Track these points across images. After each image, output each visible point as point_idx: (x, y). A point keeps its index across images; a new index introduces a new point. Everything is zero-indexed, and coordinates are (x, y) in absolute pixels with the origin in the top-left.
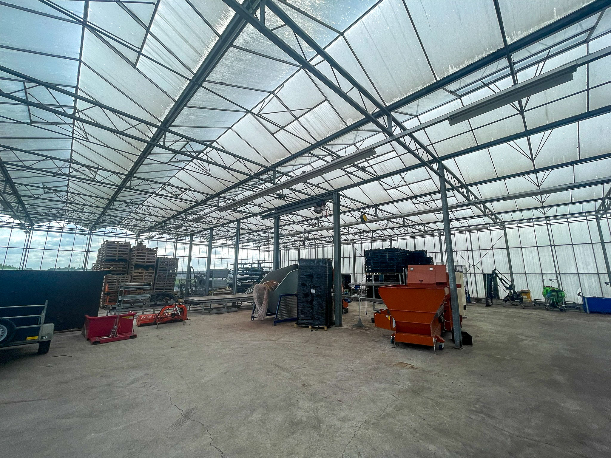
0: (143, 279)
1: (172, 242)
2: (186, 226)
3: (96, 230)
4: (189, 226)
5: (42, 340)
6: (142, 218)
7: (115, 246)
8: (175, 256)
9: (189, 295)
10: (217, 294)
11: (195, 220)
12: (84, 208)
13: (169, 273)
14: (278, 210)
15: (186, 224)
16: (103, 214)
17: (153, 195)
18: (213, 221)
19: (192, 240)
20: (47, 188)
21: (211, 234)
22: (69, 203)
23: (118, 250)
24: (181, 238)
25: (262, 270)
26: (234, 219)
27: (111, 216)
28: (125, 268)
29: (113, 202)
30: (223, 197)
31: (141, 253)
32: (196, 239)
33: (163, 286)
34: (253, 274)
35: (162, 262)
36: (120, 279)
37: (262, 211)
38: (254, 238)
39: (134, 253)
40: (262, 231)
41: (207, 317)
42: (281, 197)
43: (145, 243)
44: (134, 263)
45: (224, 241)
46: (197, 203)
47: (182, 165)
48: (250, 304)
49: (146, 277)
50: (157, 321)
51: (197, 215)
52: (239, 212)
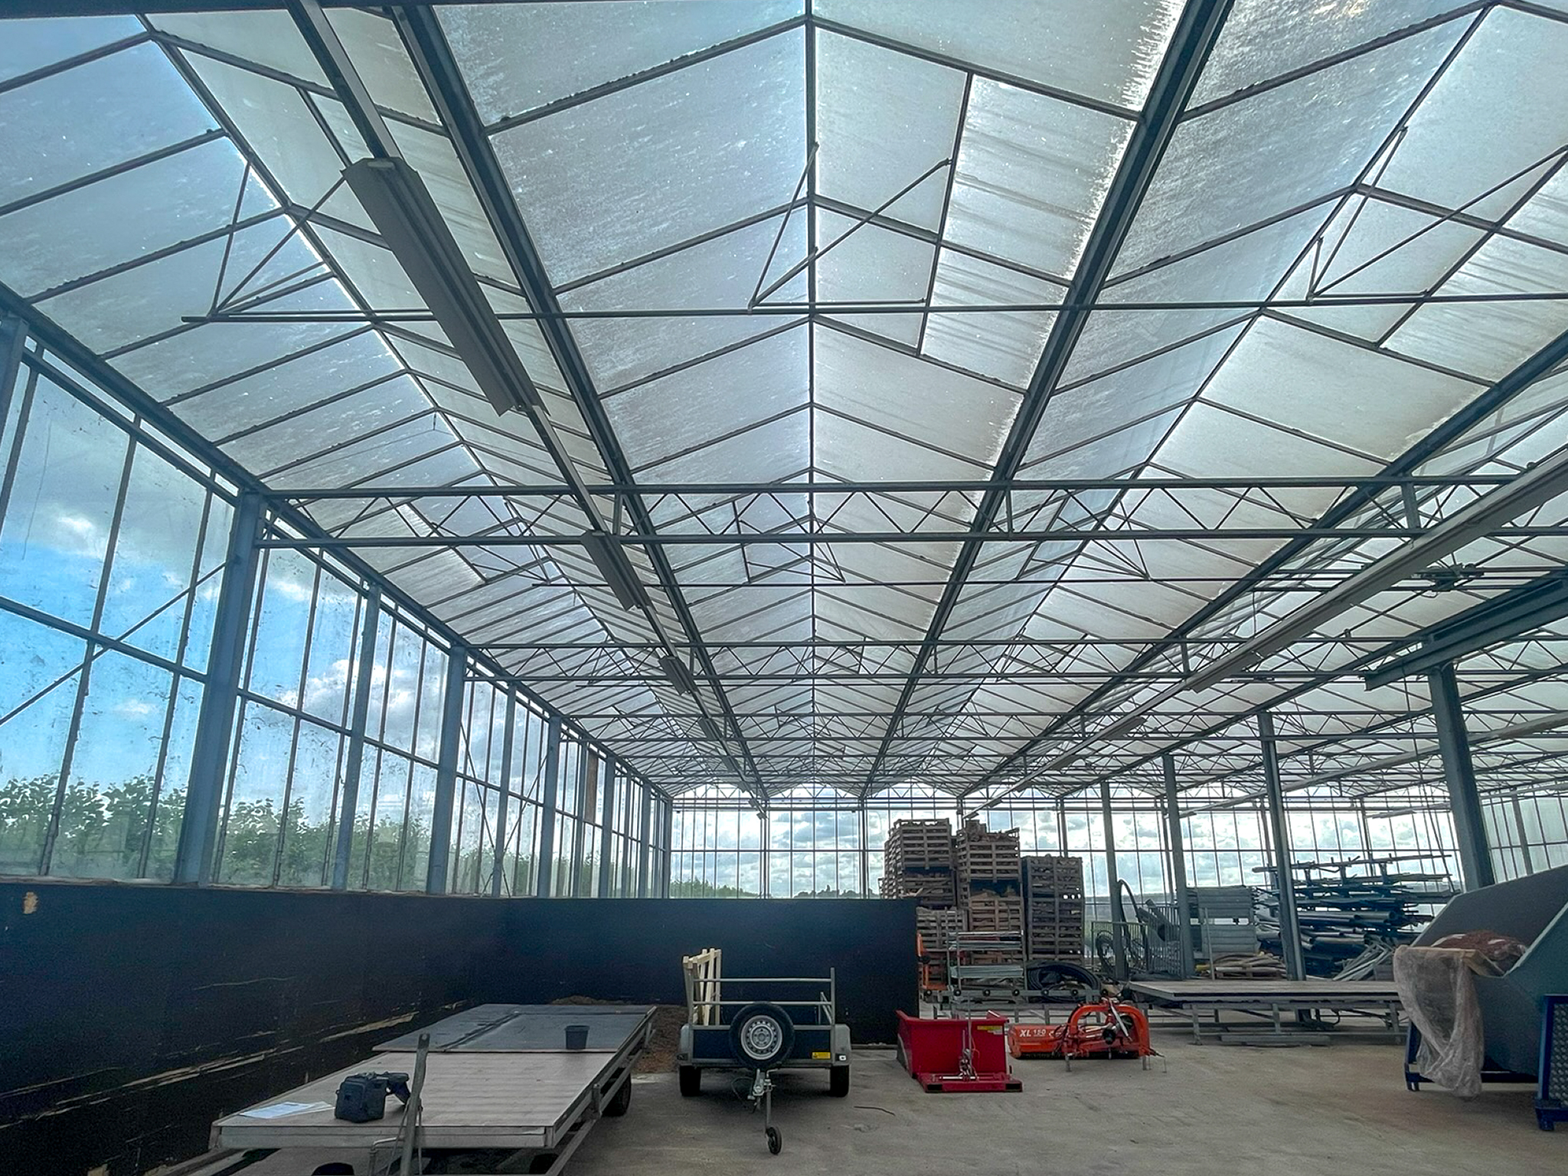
0: (997, 920)
1: (1049, 809)
2: (1084, 757)
3: (873, 796)
4: (1093, 755)
5: (837, 1064)
6: (966, 750)
7: (917, 831)
8: (1066, 851)
9: (1129, 974)
10: (1228, 976)
11: (1110, 735)
12: (845, 745)
13: (1060, 904)
14: (1438, 637)
15: (1085, 751)
16: (882, 753)
17: (987, 680)
18: (1170, 728)
19: (1106, 798)
20: (783, 714)
21: (1170, 772)
22: (819, 740)
23: (926, 841)
24: (1075, 795)
25: (1395, 888)
26: (1243, 708)
27: (897, 756)
28: (950, 891)
29: (902, 719)
30: (1198, 641)
31: (979, 846)
32: (1119, 792)
33: (1052, 943)
34: (1358, 906)
35: (1038, 870)
36: (944, 921)
37: (1361, 654)
38: (1330, 764)
39: (964, 849)
40: (1365, 732)
41: (1216, 1054)
42: (1445, 580)
43: (982, 818)
44: (968, 875)
45: (1215, 790)
46: (1114, 677)
47: (1052, 573)
48: (1381, 1023)
49: (1004, 915)
50: (1065, 1050)
51: (1114, 714)
52: (1261, 677)
